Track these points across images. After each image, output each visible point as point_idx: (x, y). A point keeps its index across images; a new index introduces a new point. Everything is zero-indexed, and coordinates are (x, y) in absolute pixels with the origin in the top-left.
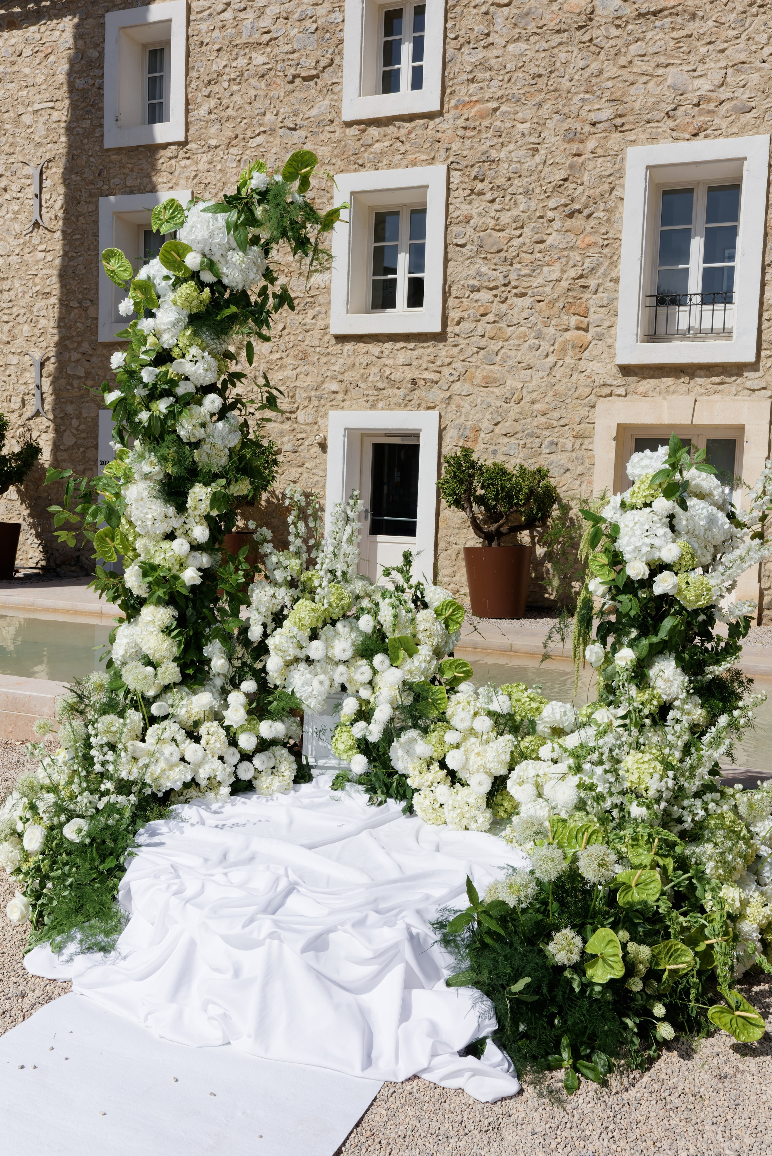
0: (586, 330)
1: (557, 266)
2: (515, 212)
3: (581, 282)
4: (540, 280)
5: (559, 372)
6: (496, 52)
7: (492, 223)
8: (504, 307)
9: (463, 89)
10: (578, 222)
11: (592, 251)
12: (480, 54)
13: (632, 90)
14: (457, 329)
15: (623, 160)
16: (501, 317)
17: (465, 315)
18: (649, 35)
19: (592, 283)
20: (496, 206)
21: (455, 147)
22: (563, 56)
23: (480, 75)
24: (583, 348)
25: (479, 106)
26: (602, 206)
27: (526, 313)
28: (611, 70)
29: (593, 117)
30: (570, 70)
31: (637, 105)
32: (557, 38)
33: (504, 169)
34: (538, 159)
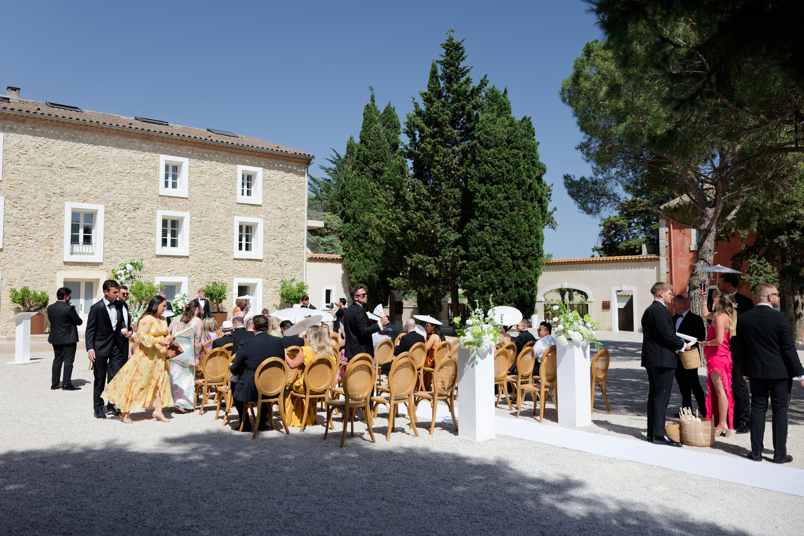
0: (52, 251)
1: (43, 232)
2: (29, 214)
3: (51, 237)
4: (37, 235)
5: (44, 263)
6: (21, 167)
7: (21, 217)
8: (25, 242)
9: (10, 175)
10: (49, 220)
11: (54, 229)
12: (16, 166)
13: (66, 186)
14: (7, 248)
15: (64, 205)
16: (23, 245)
17: (11, 243)
18: (70, 173)
19: (54, 237)
20: (22, 212)
21: (7, 191)
22: (44, 173)
23: (16, 172)
24: (52, 256)
25: (15, 181)
26: (57, 216)
27: (32, 244)
28: (59, 180)
29: (54, 191)
30: (46, 177)
31: (68, 191)
32: (42, 168)
33: (25, 201)
34: (36, 200)
